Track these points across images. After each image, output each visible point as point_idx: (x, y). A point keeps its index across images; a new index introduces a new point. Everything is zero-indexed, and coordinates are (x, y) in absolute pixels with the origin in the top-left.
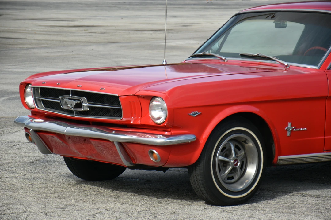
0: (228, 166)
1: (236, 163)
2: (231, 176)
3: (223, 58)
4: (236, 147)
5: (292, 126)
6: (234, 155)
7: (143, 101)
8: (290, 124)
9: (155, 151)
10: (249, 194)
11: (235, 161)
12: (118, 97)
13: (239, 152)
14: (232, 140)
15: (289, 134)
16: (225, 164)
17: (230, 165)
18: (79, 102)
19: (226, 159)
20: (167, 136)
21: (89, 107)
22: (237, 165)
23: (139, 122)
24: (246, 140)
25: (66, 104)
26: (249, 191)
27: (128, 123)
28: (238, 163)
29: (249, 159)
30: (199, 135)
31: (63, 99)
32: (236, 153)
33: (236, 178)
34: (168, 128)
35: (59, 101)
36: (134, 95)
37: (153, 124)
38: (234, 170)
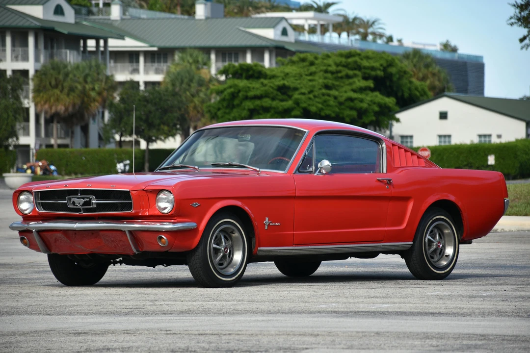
0: (219, 254)
1: (226, 250)
2: (221, 262)
3: (197, 167)
4: (225, 237)
5: (269, 220)
6: (224, 244)
7: (150, 195)
8: (267, 219)
9: (163, 236)
10: (236, 278)
11: (225, 249)
12: (129, 191)
13: (227, 242)
14: (222, 231)
15: (266, 228)
16: (217, 251)
17: (220, 252)
18: (88, 200)
19: (218, 247)
20: (174, 223)
21: (97, 204)
22: (227, 252)
23: (147, 214)
24: (234, 230)
25: (74, 203)
26: (237, 276)
27: (136, 214)
28: (227, 250)
29: (235, 248)
30: (199, 224)
31: (70, 199)
32: (225, 243)
33: (225, 264)
34: (174, 216)
35: (66, 202)
36: (144, 190)
37: (160, 214)
38: (224, 257)
